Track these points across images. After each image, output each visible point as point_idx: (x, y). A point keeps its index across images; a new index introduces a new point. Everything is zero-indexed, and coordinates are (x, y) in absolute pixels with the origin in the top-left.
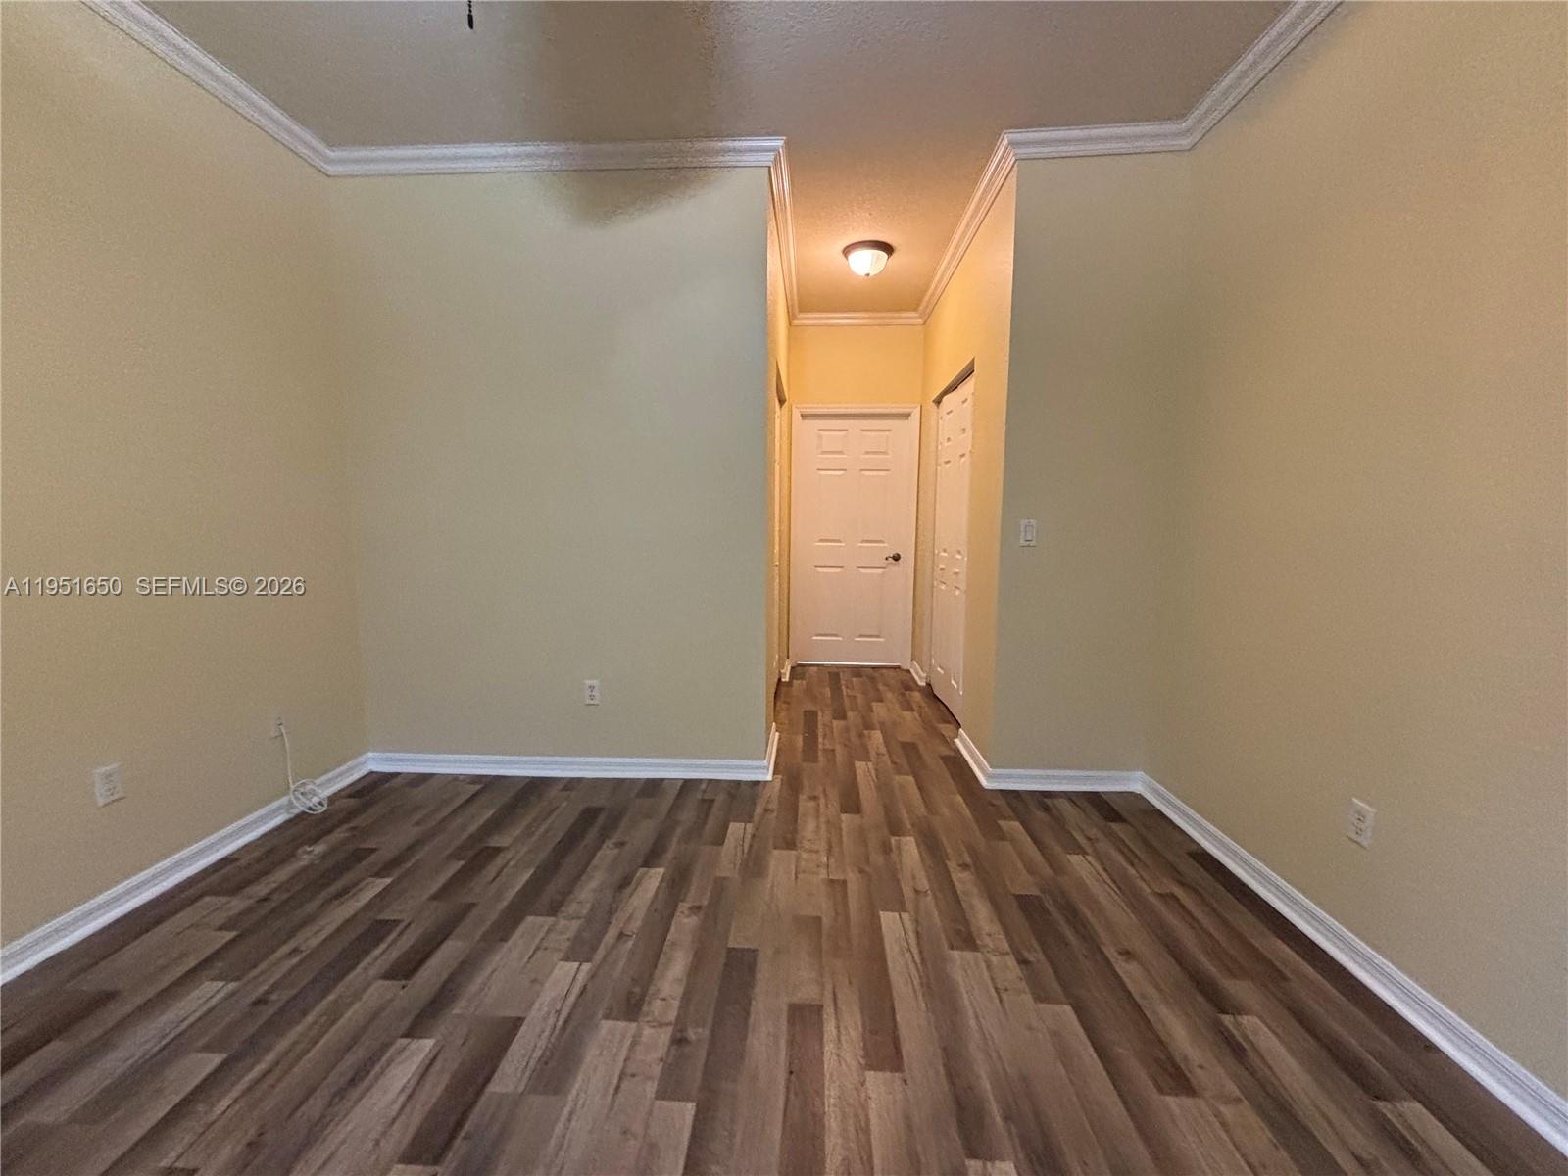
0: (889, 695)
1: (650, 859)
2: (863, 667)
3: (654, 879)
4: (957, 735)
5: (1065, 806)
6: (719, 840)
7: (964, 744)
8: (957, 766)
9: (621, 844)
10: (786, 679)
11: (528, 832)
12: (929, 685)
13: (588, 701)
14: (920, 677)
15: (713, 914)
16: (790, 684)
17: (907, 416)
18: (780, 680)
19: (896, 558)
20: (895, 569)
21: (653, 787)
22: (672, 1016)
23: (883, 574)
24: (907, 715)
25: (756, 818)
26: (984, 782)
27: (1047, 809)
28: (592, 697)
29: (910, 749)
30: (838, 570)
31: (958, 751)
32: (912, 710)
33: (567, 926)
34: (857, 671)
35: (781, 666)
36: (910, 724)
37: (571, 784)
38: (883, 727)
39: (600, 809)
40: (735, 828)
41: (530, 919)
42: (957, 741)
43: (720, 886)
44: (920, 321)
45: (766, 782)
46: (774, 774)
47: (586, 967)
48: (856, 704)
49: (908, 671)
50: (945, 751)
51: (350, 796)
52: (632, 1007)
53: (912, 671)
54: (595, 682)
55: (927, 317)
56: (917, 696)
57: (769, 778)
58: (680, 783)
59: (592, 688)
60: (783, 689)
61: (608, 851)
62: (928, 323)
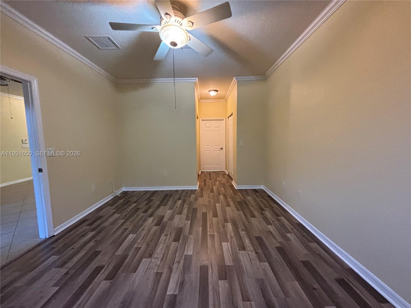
0: (221, 176)
1: (179, 199)
2: (216, 171)
3: (180, 202)
4: (232, 182)
5: (249, 191)
6: (190, 197)
7: (233, 183)
8: (232, 186)
9: (173, 198)
10: (200, 174)
11: (157, 197)
12: (229, 174)
13: (165, 176)
14: (227, 173)
15: (190, 204)
16: (201, 175)
17: (223, 120)
18: (199, 174)
19: (222, 149)
20: (221, 151)
21: (177, 191)
22: (186, 214)
23: (219, 152)
24: (224, 179)
25: (196, 194)
26: (236, 188)
27: (246, 191)
28: (165, 175)
29: (223, 184)
30: (210, 152)
31: (232, 184)
32: (225, 178)
33: (167, 207)
34: (214, 172)
35: (199, 171)
36: (224, 181)
37: (162, 191)
38: (219, 181)
39: (168, 194)
40: (192, 196)
41: (161, 207)
42: (232, 183)
43: (191, 202)
44: (225, 101)
45: (197, 190)
46: (199, 188)
47: (172, 211)
48: (214, 178)
49: (225, 172)
50: (230, 184)
51: (122, 194)
52: (180, 213)
53: (226, 172)
54: (165, 173)
55: (226, 101)
56: (226, 176)
57: (198, 189)
58: (182, 190)
59: (165, 174)
60: (199, 176)
61: (171, 199)
62: (227, 101)
